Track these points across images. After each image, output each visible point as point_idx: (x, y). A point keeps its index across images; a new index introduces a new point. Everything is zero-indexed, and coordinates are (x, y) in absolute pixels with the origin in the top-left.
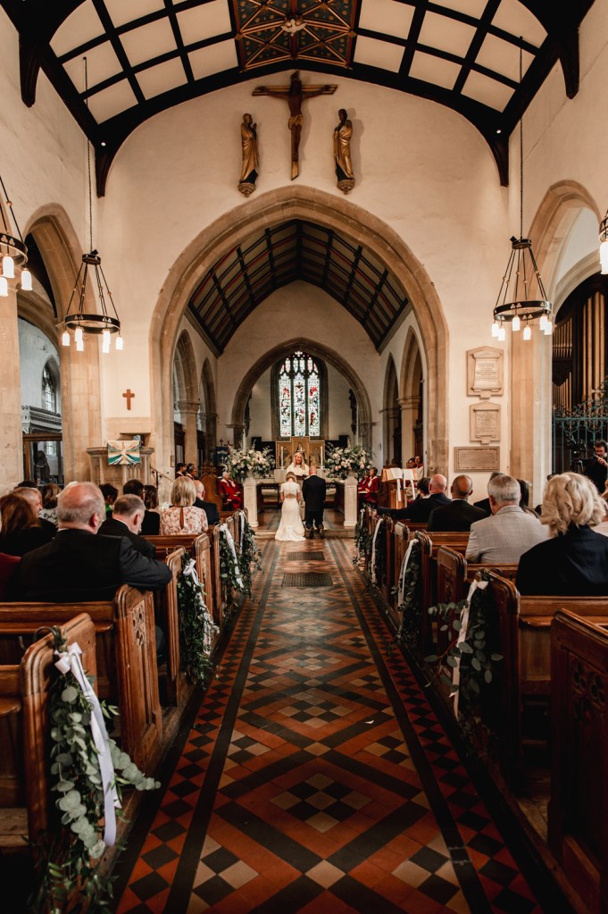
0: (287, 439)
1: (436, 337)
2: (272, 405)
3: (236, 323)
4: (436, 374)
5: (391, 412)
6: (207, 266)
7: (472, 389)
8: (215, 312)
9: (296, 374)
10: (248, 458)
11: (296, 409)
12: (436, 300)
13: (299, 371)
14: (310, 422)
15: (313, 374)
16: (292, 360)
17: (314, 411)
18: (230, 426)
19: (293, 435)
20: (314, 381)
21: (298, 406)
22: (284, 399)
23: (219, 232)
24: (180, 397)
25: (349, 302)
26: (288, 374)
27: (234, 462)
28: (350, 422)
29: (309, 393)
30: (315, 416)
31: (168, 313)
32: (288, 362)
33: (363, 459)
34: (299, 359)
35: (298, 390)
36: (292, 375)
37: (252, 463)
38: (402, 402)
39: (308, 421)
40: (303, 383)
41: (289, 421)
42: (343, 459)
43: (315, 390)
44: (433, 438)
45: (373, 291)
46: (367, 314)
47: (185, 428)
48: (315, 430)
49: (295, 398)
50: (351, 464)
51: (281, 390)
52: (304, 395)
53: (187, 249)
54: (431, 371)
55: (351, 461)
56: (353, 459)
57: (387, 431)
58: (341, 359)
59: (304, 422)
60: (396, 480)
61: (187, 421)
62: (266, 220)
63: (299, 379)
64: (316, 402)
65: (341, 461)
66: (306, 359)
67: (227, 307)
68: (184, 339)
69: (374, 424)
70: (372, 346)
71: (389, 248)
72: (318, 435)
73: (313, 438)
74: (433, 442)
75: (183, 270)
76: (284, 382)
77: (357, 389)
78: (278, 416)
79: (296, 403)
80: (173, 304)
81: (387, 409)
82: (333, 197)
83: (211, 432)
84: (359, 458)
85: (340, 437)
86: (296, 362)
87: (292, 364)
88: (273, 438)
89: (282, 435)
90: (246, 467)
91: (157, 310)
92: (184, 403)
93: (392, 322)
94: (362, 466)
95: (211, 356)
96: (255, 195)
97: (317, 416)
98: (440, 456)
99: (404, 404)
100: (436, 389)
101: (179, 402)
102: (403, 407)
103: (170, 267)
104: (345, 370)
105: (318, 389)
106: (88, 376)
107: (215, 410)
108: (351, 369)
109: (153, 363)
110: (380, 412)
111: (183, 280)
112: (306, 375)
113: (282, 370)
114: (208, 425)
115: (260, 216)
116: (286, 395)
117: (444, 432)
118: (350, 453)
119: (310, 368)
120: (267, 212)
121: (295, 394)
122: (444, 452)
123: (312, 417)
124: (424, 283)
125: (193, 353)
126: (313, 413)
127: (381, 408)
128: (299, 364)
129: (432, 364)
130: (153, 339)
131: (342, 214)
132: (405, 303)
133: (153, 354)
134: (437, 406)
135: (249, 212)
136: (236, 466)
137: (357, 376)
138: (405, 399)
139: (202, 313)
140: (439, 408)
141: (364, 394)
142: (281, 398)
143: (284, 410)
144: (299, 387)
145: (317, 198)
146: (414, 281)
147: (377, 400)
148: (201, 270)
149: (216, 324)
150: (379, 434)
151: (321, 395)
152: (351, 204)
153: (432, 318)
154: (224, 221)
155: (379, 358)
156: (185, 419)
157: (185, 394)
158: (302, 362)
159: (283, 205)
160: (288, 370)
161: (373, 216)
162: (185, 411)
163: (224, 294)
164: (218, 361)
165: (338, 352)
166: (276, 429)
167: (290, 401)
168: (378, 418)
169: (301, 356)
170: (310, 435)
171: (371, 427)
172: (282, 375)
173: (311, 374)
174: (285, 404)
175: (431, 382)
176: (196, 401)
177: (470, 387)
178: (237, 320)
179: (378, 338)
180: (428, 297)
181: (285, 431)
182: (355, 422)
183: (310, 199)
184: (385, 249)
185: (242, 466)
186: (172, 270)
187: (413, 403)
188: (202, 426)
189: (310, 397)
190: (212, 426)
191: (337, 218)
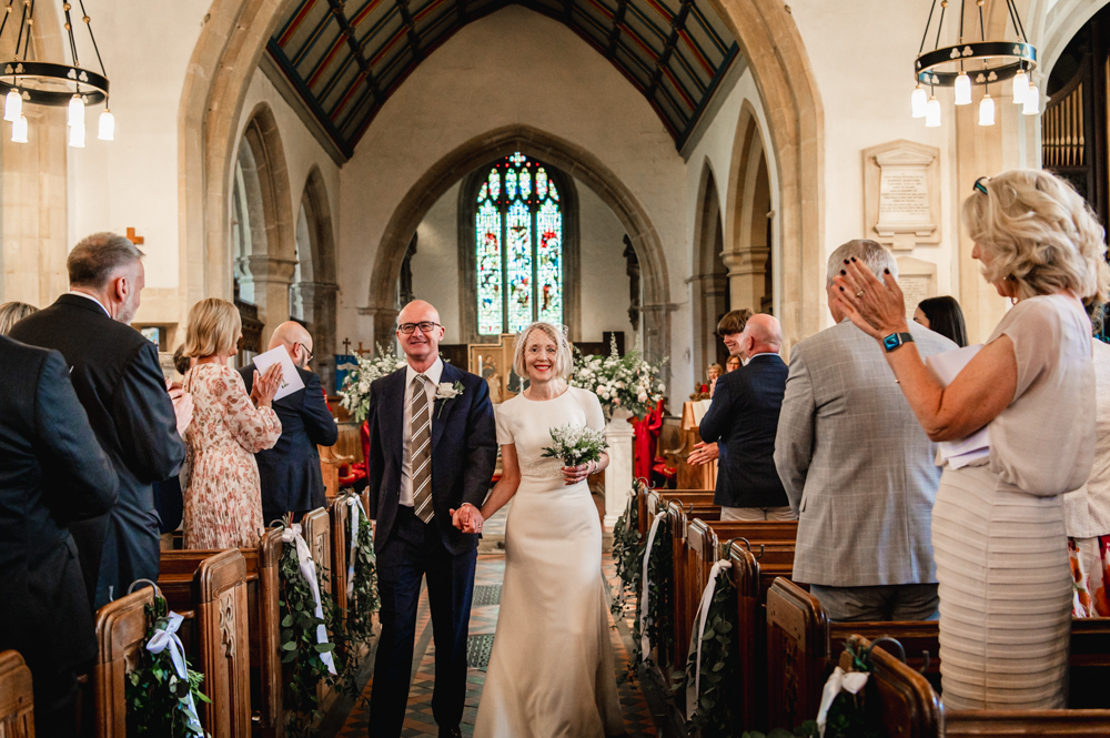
0: (493, 339)
1: (797, 121)
2: (462, 268)
3: (378, 93)
4: (799, 199)
5: (710, 282)
7: (875, 230)
8: (331, 69)
9: (512, 202)
11: (511, 275)
12: (797, 44)
13: (519, 196)
14: (541, 303)
15: (549, 201)
16: (503, 173)
17: (551, 281)
18: (365, 311)
19: (505, 330)
20: (550, 217)
21: (518, 270)
22: (486, 255)
24: (255, 247)
25: (619, 52)
26: (494, 203)
28: (627, 303)
29: (539, 243)
30: (552, 291)
31: (220, 65)
32: (494, 177)
33: (645, 380)
34: (518, 171)
35: (517, 235)
36: (503, 204)
38: (729, 259)
39: (537, 301)
40: (526, 220)
41: (497, 304)
42: (601, 379)
43: (552, 235)
45: (668, 29)
46: (657, 77)
47: (262, 315)
49: (511, 255)
50: (620, 391)
51: (481, 237)
52: (528, 245)
54: (788, 192)
55: (619, 385)
56: (623, 380)
57: (702, 320)
58: (605, 170)
59: (529, 303)
61: (269, 299)
63: (519, 214)
64: (553, 261)
65: (597, 384)
66: (533, 172)
67: (360, 60)
68: (261, 123)
69: (675, 307)
70: (671, 144)
76: (487, 219)
77: (638, 233)
78: (474, 291)
79: (511, 264)
80: (233, 46)
81: (701, 277)
83: (325, 321)
84: (635, 378)
85: (605, 334)
86: (511, 176)
87: (503, 181)
88: (462, 338)
89: (482, 331)
91: (198, 57)
92: (261, 260)
93: (708, 93)
94: (643, 396)
95: (325, 162)
97: (556, 291)
99: (736, 264)
100: (800, 233)
101: (250, 258)
102: (734, 270)
104: (611, 192)
105: (559, 234)
106: (41, 198)
107: (333, 276)
108: (626, 191)
109: (186, 170)
110: (687, 282)
112: (534, 204)
113: (483, 194)
114: (318, 308)
116: (491, 247)
118: (617, 367)
119: (542, 192)
121: (509, 244)
123: (546, 292)
124: (770, 7)
125: (282, 153)
126: (547, 286)
127: (690, 274)
128: (518, 181)
129: (789, 176)
130: (188, 121)
132: (732, 52)
133: (186, 151)
134: (800, 268)
137: (637, 205)
138: (736, 254)
139: (304, 70)
140: (805, 271)
141: (653, 246)
142: (480, 252)
143: (487, 277)
144: (518, 229)
147: (680, 256)
149: (335, 94)
150: (684, 329)
151: (564, 246)
153: (787, 81)
155: (685, 168)
156: (263, 295)
157: (265, 241)
158: (525, 177)
160: (495, 194)
162: (264, 277)
163: (352, 31)
164: (341, 171)
165: (596, 155)
166: (469, 317)
167: (499, 259)
168: (684, 295)
169: (523, 164)
171: (668, 315)
172: (483, 203)
173: (543, 202)
174: (488, 264)
175: (788, 214)
176: (288, 256)
177: (869, 226)
179: (682, 127)
180: (778, 37)
181: (488, 322)
182: (637, 303)
187: (754, 262)
188: (306, 309)
189: (540, 249)
190: (326, 311)
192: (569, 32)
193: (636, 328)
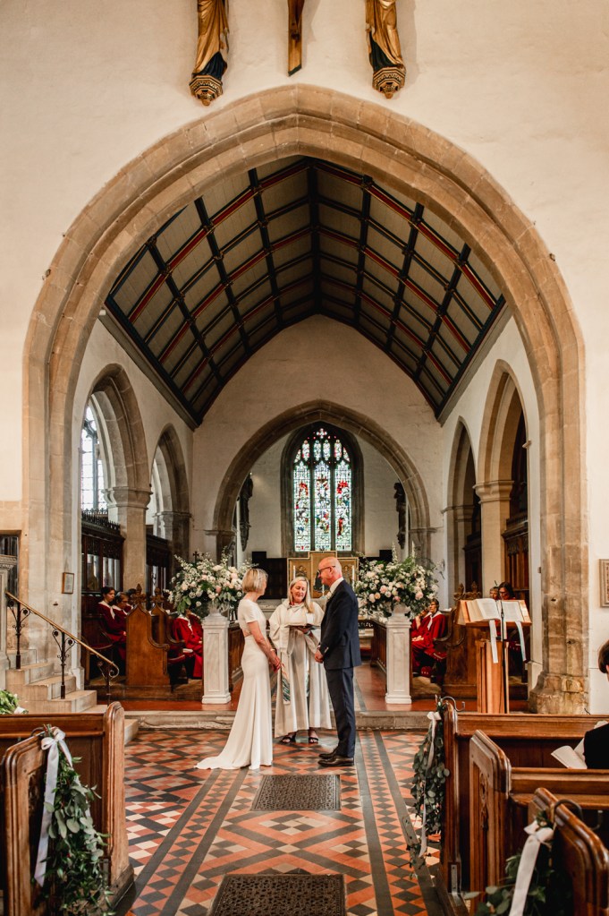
0: (304, 554)
1: (558, 357)
2: (283, 507)
3: (219, 378)
4: (560, 425)
5: (460, 511)
6: (136, 233)
9: (318, 463)
10: (210, 578)
11: (317, 512)
12: (558, 288)
13: (322, 458)
14: (337, 532)
15: (343, 463)
16: (311, 443)
17: (344, 515)
18: (210, 533)
19: (313, 548)
20: (343, 473)
21: (322, 508)
22: (300, 498)
23: (157, 170)
24: (118, 480)
25: (395, 347)
26: (305, 463)
27: (184, 587)
28: (397, 530)
29: (336, 490)
30: (345, 523)
31: (61, 315)
32: (306, 446)
33: (421, 582)
34: (322, 442)
35: (320, 485)
36: (312, 464)
37: (218, 588)
38: (481, 490)
39: (334, 529)
40: (327, 474)
41: (307, 532)
42: (384, 581)
43: (345, 485)
44: (556, 543)
46: (422, 361)
47: (124, 531)
48: (344, 542)
49: (316, 496)
50: (400, 591)
51: (296, 486)
52: (328, 492)
53: (97, 199)
54: (549, 421)
55: (399, 585)
56: (403, 581)
57: (454, 539)
58: (383, 432)
59: (329, 531)
60: (487, 623)
61: (129, 521)
62: (243, 151)
63: (322, 470)
64: (346, 502)
65: (381, 584)
66: (332, 443)
67: (203, 347)
69: (433, 530)
70: (431, 414)
71: (468, 198)
72: (350, 549)
73: (341, 554)
74: (555, 550)
75: (89, 238)
76: (301, 474)
77: (407, 477)
78: (292, 523)
79: (317, 505)
80: (72, 299)
81: (454, 508)
82: (364, 104)
84: (413, 580)
85: (381, 551)
86: (317, 445)
87: (312, 449)
88: (283, 554)
89: (297, 550)
90: (205, 594)
91: (40, 306)
92: (123, 490)
93: (463, 367)
94: (419, 595)
96: (221, 102)
97: (347, 522)
98: (569, 576)
99: (486, 493)
100: (561, 453)
101: (115, 489)
102: (484, 498)
103: (65, 230)
104: (387, 447)
105: (350, 484)
107: (187, 507)
108: (398, 447)
109: (29, 402)
110: (443, 512)
111: (90, 257)
112: (332, 464)
113: (298, 457)
114: (175, 530)
115: (234, 143)
116: (303, 493)
117: (578, 531)
118: (397, 571)
119: (338, 455)
120: (246, 138)
121: (316, 491)
122: (579, 569)
123: (340, 523)
124: (536, 257)
126: (342, 519)
127: (445, 506)
128: (322, 448)
129: (550, 405)
130: (31, 360)
131: (381, 138)
132: (498, 305)
133: (30, 385)
134: (562, 484)
135: (211, 134)
136: (186, 593)
137: (406, 457)
138: (487, 486)
140: (568, 487)
141: (418, 486)
142: (296, 496)
143: (301, 514)
144: (322, 481)
145: (336, 109)
146: (515, 256)
147: (438, 491)
148: (126, 242)
150: (441, 546)
151: (353, 492)
152: (398, 116)
153: (550, 323)
154: (166, 150)
155: (441, 430)
156: (125, 517)
157: (125, 476)
158: (327, 446)
159: (274, 125)
160: (307, 457)
161: (439, 137)
162: (126, 503)
163: (194, 321)
164: (194, 434)
165: (378, 422)
166: (288, 540)
167: (308, 501)
168: (440, 521)
169: (325, 437)
170: (338, 549)
171: (428, 536)
172: (298, 464)
173: (339, 462)
174: (301, 505)
176: (144, 487)
178: (222, 372)
179: (439, 399)
180: (543, 283)
181: (302, 543)
182: (404, 530)
183: (324, 111)
184: (461, 199)
185: (199, 592)
186: (68, 237)
187: (501, 492)
188: (167, 531)
189: (337, 494)
190: (182, 532)
191: (371, 146)
192: (358, 333)
193: (402, 547)
